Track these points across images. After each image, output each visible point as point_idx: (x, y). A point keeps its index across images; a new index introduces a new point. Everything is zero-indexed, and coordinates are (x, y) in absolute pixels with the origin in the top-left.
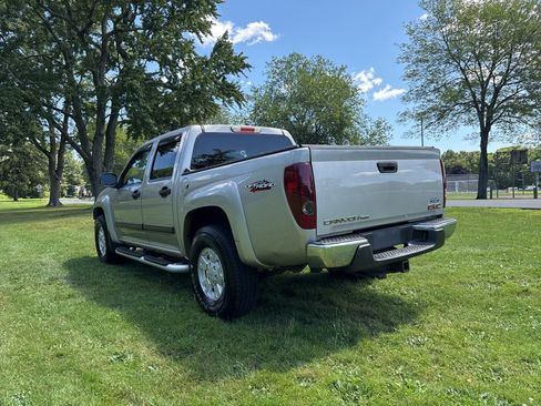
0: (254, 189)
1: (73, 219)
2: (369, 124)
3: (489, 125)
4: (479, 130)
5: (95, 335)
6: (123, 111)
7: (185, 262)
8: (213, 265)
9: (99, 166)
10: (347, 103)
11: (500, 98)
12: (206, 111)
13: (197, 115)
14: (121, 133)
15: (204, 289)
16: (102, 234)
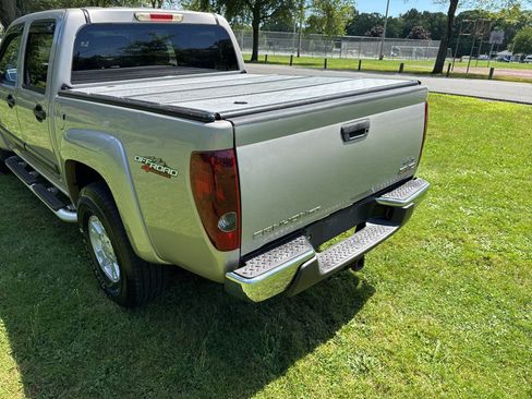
0: (146, 167)
15: (100, 261)
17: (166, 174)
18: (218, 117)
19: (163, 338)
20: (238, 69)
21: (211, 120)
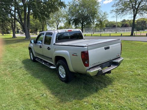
0: (73, 55)
1: (21, 43)
2: (102, 13)
3: (136, 14)
4: (133, 16)
5: (35, 88)
6: (31, 11)
7: (55, 66)
8: (62, 70)
9: (26, 27)
10: (96, 7)
11: (140, 6)
12: (55, 10)
13: (53, 11)
14: (31, 17)
15: (60, 75)
16: (31, 54)
17: (77, 56)
18: (85, 46)
19: (74, 87)
20: (83, 39)
21: (84, 47)
